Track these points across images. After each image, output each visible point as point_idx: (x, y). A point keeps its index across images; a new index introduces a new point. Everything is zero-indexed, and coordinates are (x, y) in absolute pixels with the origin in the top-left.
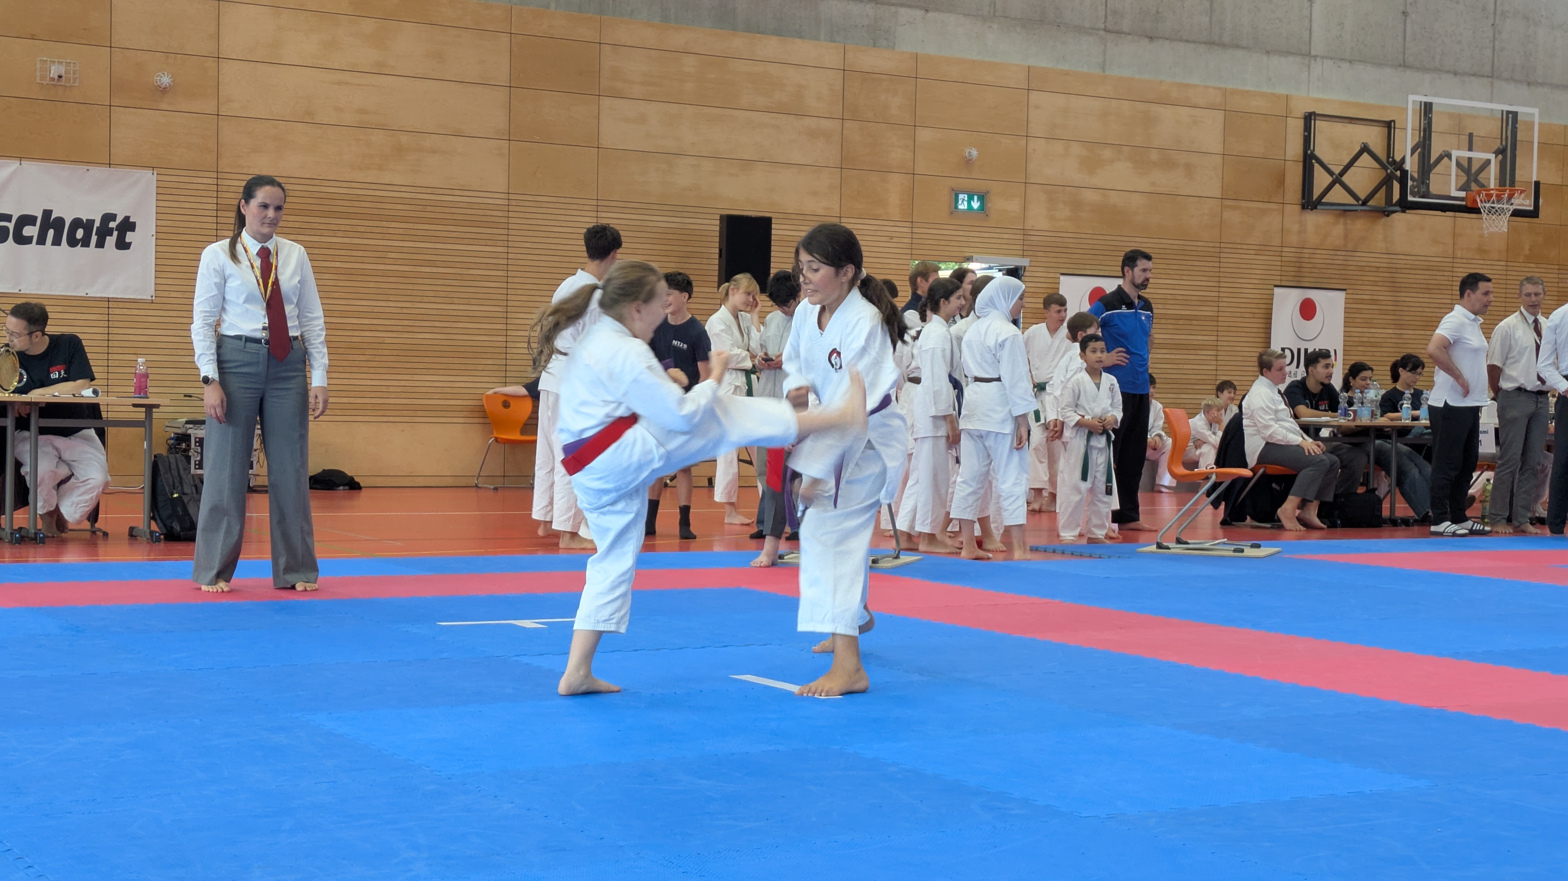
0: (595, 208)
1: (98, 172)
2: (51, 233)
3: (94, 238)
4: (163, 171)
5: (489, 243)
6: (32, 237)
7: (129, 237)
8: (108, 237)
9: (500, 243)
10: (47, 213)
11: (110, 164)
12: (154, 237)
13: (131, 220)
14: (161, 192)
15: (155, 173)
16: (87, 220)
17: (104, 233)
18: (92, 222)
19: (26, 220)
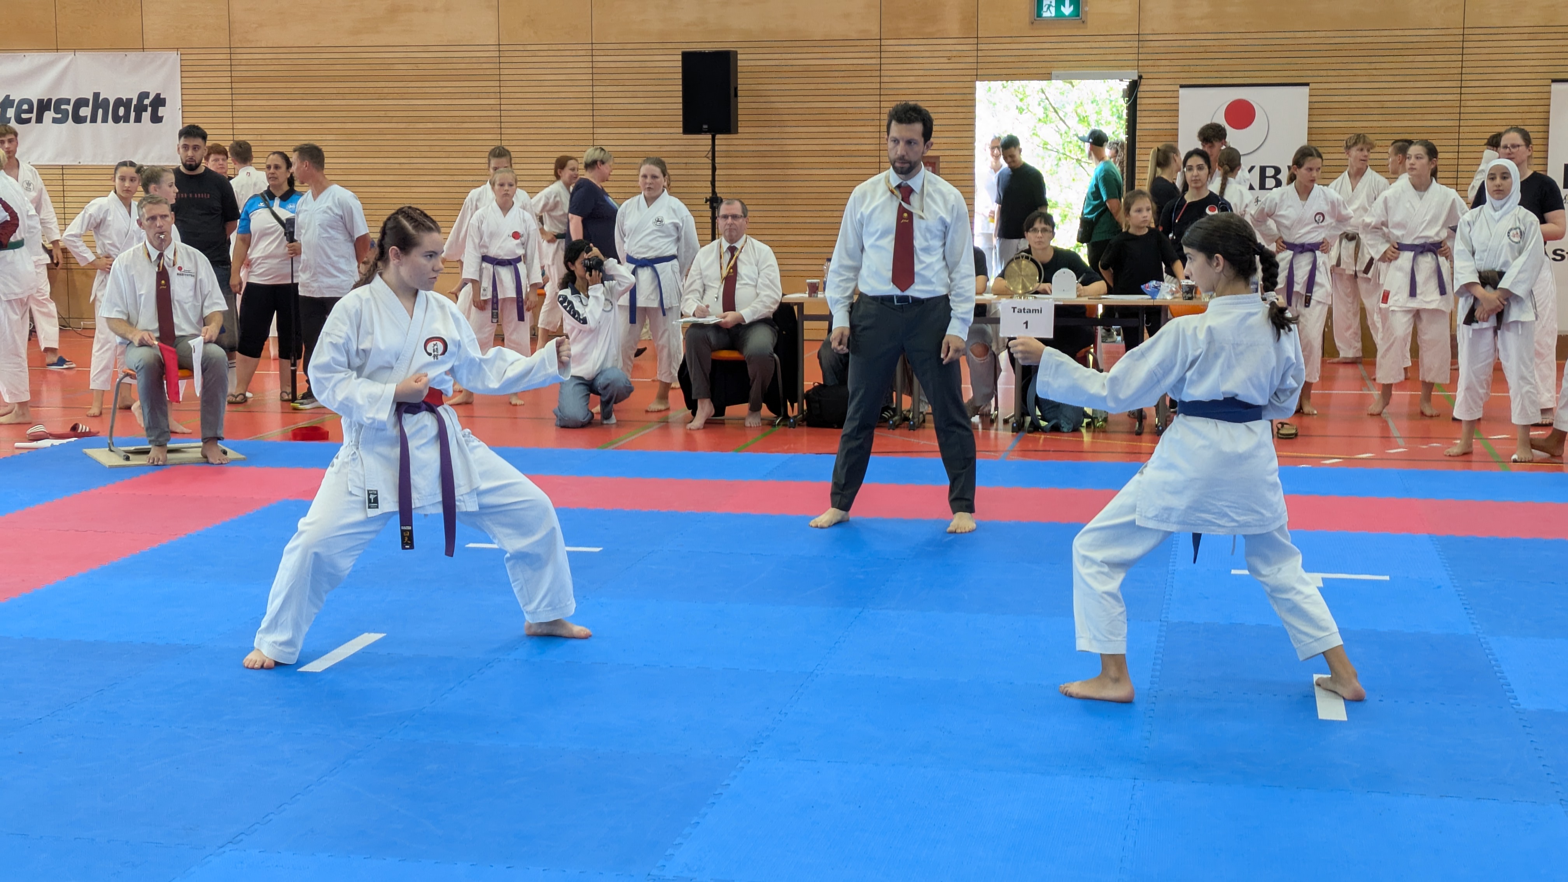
0: (590, 53)
1: (133, 56)
2: (100, 111)
3: (133, 114)
4: (183, 51)
5: (481, 95)
6: (87, 116)
7: (161, 111)
8: (143, 113)
9: (492, 95)
10: (96, 95)
11: (143, 49)
12: (181, 111)
13: (162, 97)
14: (184, 69)
15: (179, 53)
16: (127, 99)
17: (140, 109)
18: (130, 101)
19: (81, 103)
